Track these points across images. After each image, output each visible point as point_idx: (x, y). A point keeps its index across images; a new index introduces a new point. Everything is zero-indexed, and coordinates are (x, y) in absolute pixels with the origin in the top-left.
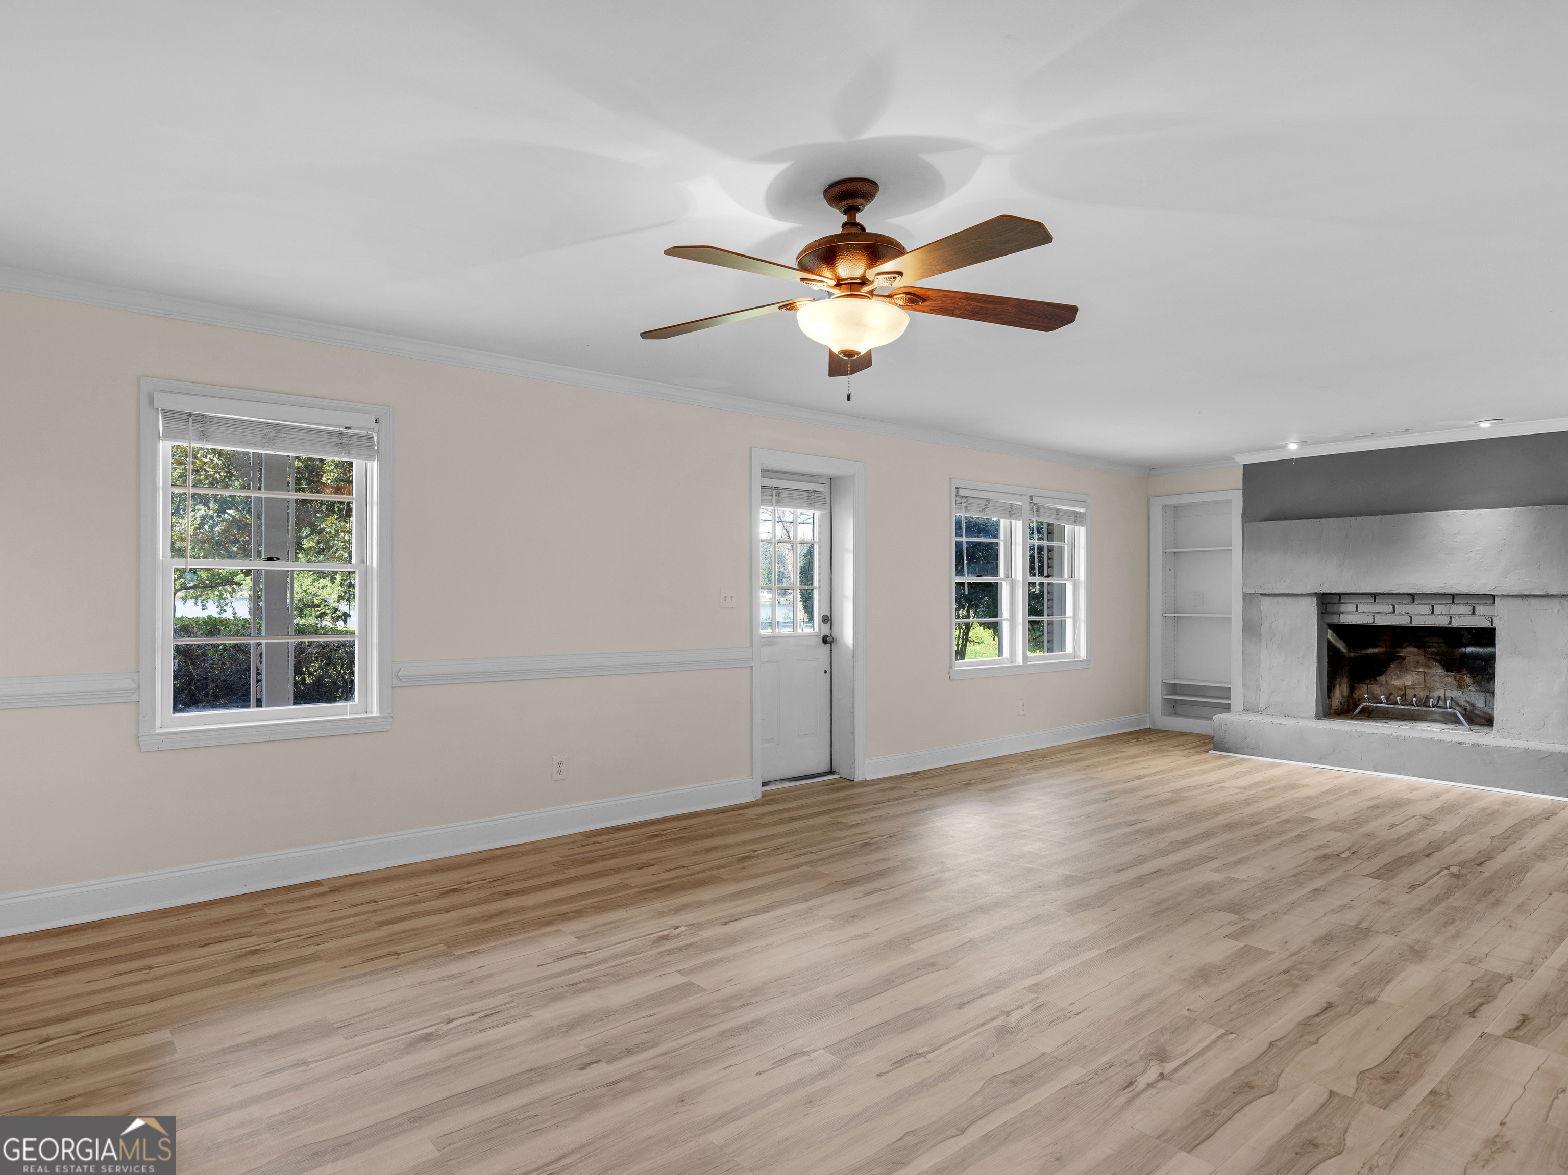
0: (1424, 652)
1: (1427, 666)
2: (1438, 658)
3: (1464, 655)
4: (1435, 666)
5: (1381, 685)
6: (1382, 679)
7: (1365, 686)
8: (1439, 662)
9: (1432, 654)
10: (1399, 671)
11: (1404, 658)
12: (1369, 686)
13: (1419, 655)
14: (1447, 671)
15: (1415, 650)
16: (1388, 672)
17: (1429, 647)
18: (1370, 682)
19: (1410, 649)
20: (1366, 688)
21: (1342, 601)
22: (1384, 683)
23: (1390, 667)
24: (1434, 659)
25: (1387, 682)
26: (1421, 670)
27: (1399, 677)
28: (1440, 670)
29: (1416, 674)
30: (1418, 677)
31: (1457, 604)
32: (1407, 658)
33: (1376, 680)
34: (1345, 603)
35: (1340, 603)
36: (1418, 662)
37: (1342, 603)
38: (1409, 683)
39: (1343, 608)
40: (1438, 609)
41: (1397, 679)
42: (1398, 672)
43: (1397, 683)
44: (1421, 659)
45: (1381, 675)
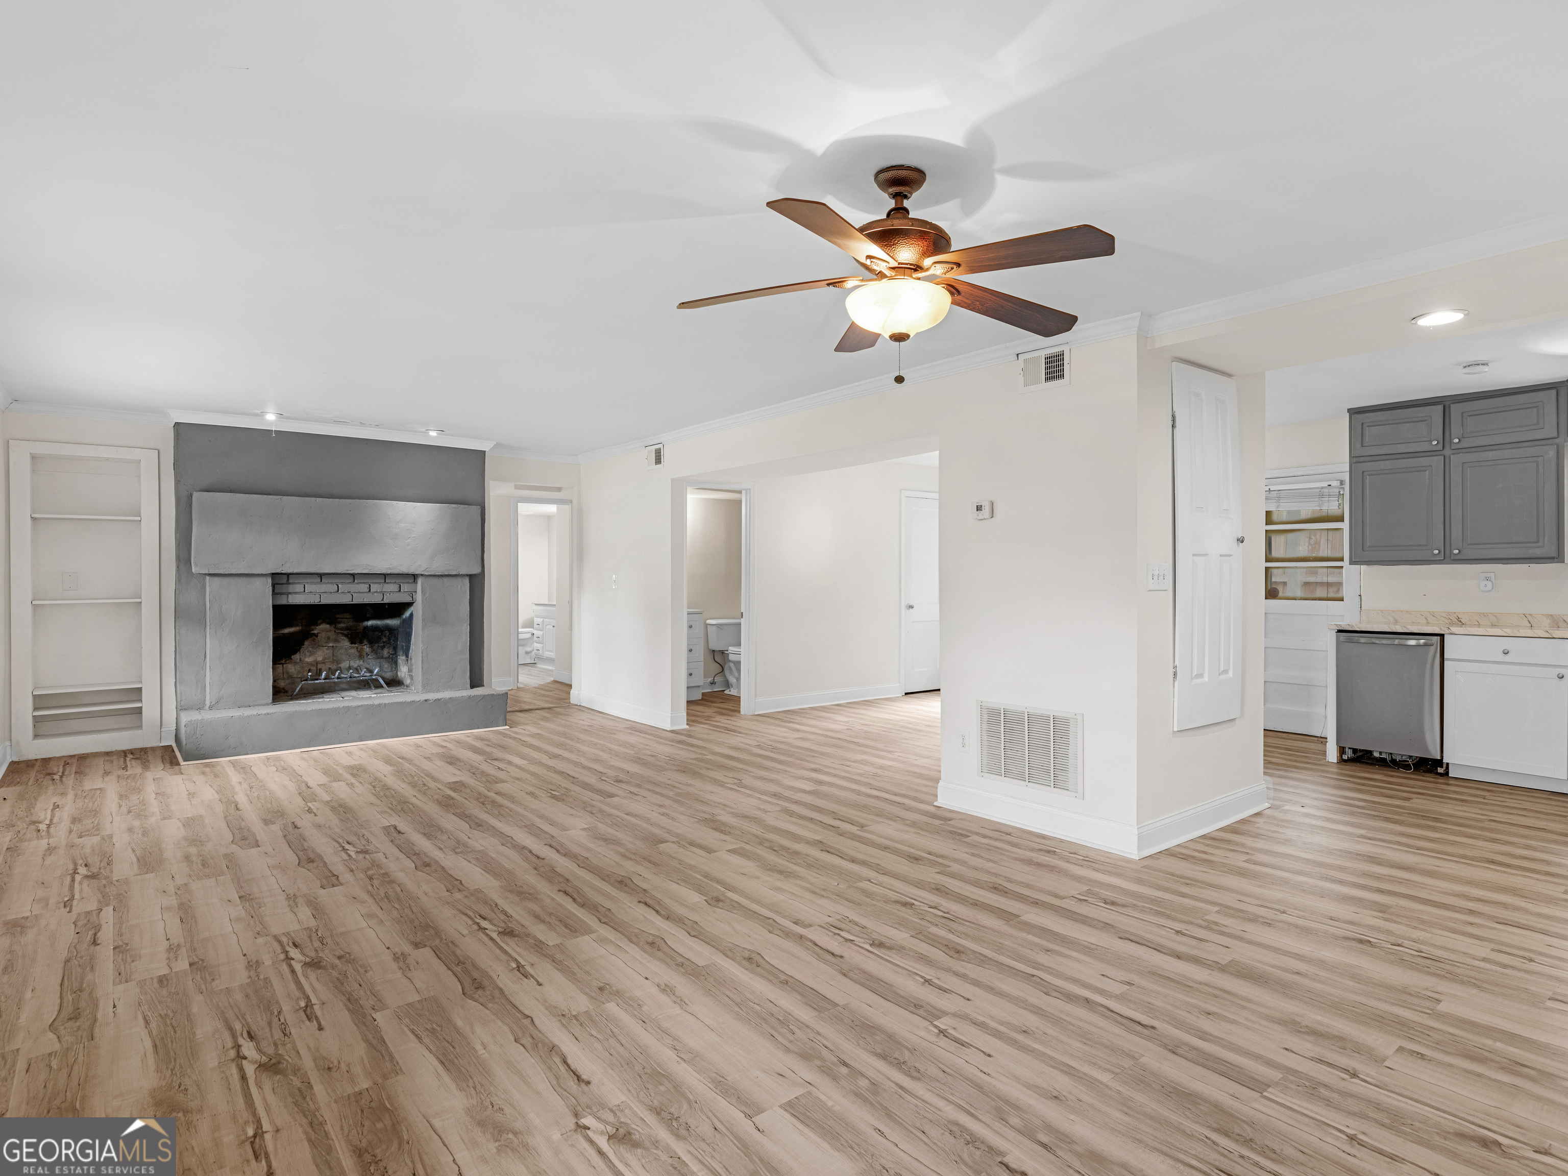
0: (335, 627)
1: (336, 641)
2: (346, 632)
3: (366, 628)
4: (343, 639)
5: (296, 663)
6: (296, 657)
7: (281, 666)
8: (346, 636)
9: (341, 629)
10: (312, 647)
11: (316, 635)
12: (285, 666)
13: (330, 631)
14: (351, 643)
15: (328, 626)
16: (302, 650)
17: (340, 623)
18: (285, 661)
19: (324, 626)
20: (281, 668)
21: (290, 581)
22: (298, 661)
23: (303, 645)
24: (343, 634)
25: (300, 660)
26: (331, 645)
27: (311, 654)
28: (346, 643)
29: (327, 649)
30: (328, 652)
31: (388, 583)
32: (319, 635)
33: (291, 659)
34: (293, 583)
35: (288, 583)
36: (329, 638)
37: (290, 584)
38: (320, 659)
39: (291, 588)
40: (374, 587)
41: (310, 655)
42: (311, 649)
43: (309, 659)
44: (332, 635)
45: (295, 653)
